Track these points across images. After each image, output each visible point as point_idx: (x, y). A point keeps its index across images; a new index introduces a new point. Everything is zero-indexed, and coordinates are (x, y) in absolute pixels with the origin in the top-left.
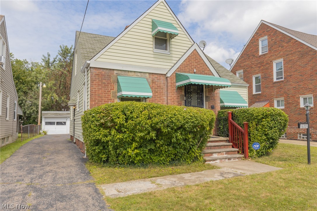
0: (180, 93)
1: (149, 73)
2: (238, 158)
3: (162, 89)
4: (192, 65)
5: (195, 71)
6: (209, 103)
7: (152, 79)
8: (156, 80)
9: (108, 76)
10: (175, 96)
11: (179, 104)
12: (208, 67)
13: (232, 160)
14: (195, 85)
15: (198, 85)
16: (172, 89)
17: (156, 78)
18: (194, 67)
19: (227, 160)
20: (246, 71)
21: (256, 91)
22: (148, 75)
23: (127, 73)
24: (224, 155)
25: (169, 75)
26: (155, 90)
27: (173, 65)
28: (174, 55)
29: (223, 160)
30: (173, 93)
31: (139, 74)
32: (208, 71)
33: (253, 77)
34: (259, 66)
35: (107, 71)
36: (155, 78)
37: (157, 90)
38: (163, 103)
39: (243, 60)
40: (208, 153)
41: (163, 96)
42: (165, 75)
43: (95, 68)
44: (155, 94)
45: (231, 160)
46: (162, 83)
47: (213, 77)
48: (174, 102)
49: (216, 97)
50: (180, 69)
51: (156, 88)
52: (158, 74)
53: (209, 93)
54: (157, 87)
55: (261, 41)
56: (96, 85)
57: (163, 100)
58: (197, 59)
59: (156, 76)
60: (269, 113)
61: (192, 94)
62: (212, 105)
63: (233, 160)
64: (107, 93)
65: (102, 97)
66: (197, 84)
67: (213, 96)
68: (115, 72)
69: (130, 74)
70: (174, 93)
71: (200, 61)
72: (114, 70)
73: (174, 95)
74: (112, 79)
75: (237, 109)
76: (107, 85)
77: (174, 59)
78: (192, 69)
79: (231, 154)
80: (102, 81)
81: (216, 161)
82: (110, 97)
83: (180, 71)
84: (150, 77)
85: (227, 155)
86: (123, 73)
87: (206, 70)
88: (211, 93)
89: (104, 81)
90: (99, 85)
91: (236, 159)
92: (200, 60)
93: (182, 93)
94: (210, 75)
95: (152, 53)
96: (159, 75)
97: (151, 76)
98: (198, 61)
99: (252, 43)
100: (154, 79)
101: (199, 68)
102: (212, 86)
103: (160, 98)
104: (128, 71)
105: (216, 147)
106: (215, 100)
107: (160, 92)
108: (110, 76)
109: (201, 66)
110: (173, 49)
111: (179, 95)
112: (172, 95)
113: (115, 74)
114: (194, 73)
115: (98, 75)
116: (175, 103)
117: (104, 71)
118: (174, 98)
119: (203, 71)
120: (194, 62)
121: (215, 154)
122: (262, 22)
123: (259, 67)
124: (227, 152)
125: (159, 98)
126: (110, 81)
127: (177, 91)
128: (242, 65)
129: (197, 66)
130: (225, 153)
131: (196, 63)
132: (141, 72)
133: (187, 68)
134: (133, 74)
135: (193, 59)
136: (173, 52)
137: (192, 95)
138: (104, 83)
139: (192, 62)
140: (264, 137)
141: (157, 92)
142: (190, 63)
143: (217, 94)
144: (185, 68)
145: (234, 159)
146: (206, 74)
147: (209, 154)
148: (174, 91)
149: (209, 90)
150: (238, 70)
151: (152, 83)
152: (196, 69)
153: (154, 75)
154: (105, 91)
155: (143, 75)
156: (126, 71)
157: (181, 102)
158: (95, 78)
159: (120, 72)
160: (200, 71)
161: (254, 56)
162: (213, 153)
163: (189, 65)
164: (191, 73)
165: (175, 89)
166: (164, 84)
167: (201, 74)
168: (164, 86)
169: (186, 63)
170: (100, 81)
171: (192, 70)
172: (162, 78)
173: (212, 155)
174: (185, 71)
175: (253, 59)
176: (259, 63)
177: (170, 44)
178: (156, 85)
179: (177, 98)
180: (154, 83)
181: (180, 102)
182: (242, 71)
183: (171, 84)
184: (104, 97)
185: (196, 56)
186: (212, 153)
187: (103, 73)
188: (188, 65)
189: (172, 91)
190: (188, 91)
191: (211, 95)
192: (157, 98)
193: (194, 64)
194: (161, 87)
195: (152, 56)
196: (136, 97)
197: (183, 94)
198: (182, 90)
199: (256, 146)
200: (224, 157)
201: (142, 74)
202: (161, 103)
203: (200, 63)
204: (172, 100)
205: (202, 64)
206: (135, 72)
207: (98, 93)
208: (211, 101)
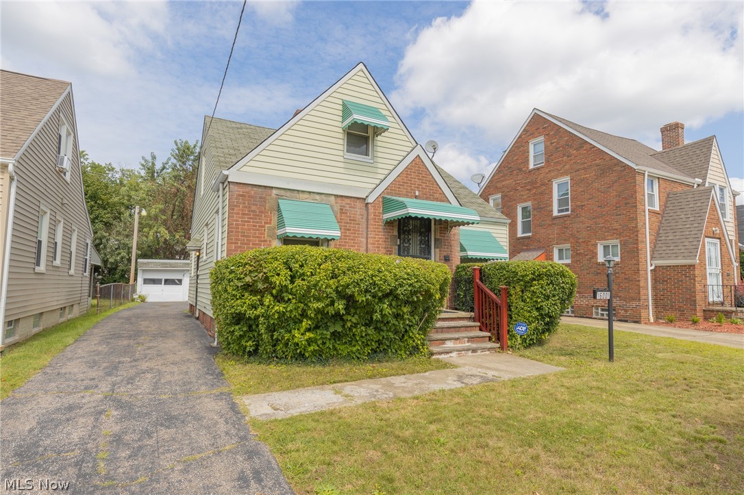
0: (390, 232)
1: (336, 196)
2: (489, 349)
3: (358, 224)
4: (412, 184)
5: (417, 193)
6: (440, 251)
8: (347, 207)
9: (260, 198)
10: (380, 238)
11: (388, 251)
12: (440, 188)
13: (479, 352)
14: (416, 218)
15: (422, 218)
16: (375, 225)
17: (348, 204)
18: (416, 187)
19: (470, 353)
20: (506, 196)
21: (523, 233)
22: (333, 198)
23: (295, 194)
24: (465, 343)
25: (370, 200)
26: (346, 226)
27: (378, 182)
28: (380, 165)
29: (464, 352)
30: (378, 232)
31: (317, 197)
32: (440, 194)
33: (518, 207)
34: (528, 187)
35: (260, 190)
36: (346, 204)
37: (350, 227)
38: (359, 250)
39: (502, 177)
40: (437, 340)
41: (359, 237)
42: (365, 199)
43: (237, 183)
44: (346, 233)
45: (477, 352)
46: (358, 213)
47: (449, 205)
48: (379, 247)
49: (453, 240)
50: (391, 190)
51: (347, 223)
52: (351, 197)
53: (440, 233)
54: (350, 220)
55: (533, 145)
56: (238, 214)
57: (360, 243)
58: (421, 174)
59: (348, 201)
60: (544, 270)
61: (410, 235)
62: (445, 254)
63: (481, 352)
64: (258, 230)
65: (249, 237)
66: (419, 217)
67: (447, 239)
68: (274, 192)
69: (301, 195)
70: (380, 232)
71: (426, 177)
72: (272, 187)
73: (379, 235)
74: (267, 204)
75: (489, 262)
76: (258, 215)
77: (380, 171)
78: (411, 189)
79: (478, 342)
80: (250, 207)
81: (451, 354)
82: (264, 237)
83: (391, 193)
84: (337, 203)
85: (469, 344)
86: (289, 194)
87: (437, 193)
88: (445, 234)
89: (253, 208)
90: (244, 214)
91: (485, 351)
92: (427, 175)
93: (393, 232)
94: (443, 201)
95: (341, 159)
96: (352, 199)
97: (339, 200)
98: (423, 177)
99: (518, 147)
100: (344, 206)
101: (424, 189)
102: (446, 221)
103: (355, 240)
104: (298, 191)
105: (452, 329)
106: (451, 246)
107: (354, 230)
108: (265, 198)
109: (427, 186)
110: (379, 155)
111: (388, 235)
112: (376, 235)
113: (273, 195)
114: (416, 197)
115: (242, 196)
116: (380, 250)
117: (255, 189)
118: (379, 241)
119: (430, 195)
120: (415, 178)
121: (449, 341)
122: (536, 111)
123: (528, 190)
124: (471, 339)
125: (352, 239)
126: (265, 209)
127: (384, 229)
128: (499, 185)
129: (421, 185)
130: (467, 339)
131: (418, 179)
132: (322, 194)
133: (404, 189)
134: (306, 196)
135: (415, 172)
136: (380, 160)
137: (410, 237)
138: (254, 211)
139: (411, 178)
140: (536, 313)
141: (348, 230)
142: (409, 180)
143: (454, 235)
144: (399, 188)
146: (437, 200)
147: (438, 342)
148: (379, 228)
149: (440, 228)
150: (492, 194)
151: (341, 213)
152: (419, 191)
153: (344, 198)
154: (254, 226)
155: (325, 198)
156: (294, 190)
157: (392, 248)
158: (237, 202)
159: (282, 192)
160: (427, 195)
161: (520, 170)
162: (446, 340)
163: (407, 183)
164: (411, 197)
165: (381, 225)
166: (362, 215)
167: (427, 199)
168: (362, 218)
169: (402, 179)
170: (246, 207)
171: (411, 193)
172: (359, 204)
173: (444, 344)
174: (400, 194)
175: (518, 175)
176: (529, 182)
177: (373, 145)
178: (347, 217)
179: (385, 242)
180: (344, 213)
181: (390, 248)
182: (499, 196)
183: (374, 215)
184: (253, 237)
185: (419, 167)
186: (443, 340)
187: (253, 192)
188: (404, 182)
189: (376, 228)
190: (405, 228)
191: (444, 237)
192: (349, 239)
193: (416, 182)
194: (355, 220)
195: (342, 165)
196: (311, 238)
197: (394, 234)
198: (393, 227)
199: (520, 329)
200: (465, 348)
201: (323, 196)
202: (356, 250)
203: (426, 180)
204: (375, 244)
205: (430, 181)
206: (310, 192)
207: (242, 229)
208: (444, 248)
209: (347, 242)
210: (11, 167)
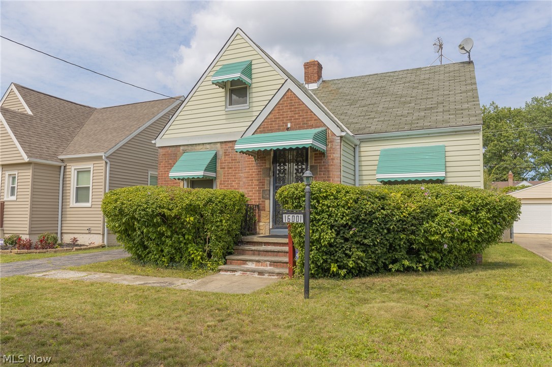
0: (262, 166)
1: (221, 143)
2: (278, 274)
3: (238, 162)
4: (284, 118)
5: (289, 125)
7: (225, 150)
8: (230, 150)
9: (174, 154)
10: (254, 172)
11: (260, 182)
12: (315, 115)
13: (266, 276)
14: (291, 149)
15: (297, 149)
16: (249, 161)
17: (231, 147)
18: (288, 120)
19: (256, 275)
22: (219, 145)
23: (194, 147)
26: (228, 165)
27: (249, 124)
28: (253, 109)
29: (248, 273)
30: (252, 167)
31: (208, 146)
32: (315, 120)
35: (174, 148)
36: (229, 147)
37: (231, 165)
38: (239, 183)
41: (239, 173)
43: (162, 147)
45: (264, 275)
48: (252, 180)
49: (332, 165)
50: (264, 128)
51: (230, 163)
52: (232, 141)
53: (315, 160)
54: (232, 160)
56: (162, 166)
57: (240, 178)
58: (293, 105)
59: (230, 145)
61: (286, 165)
63: (268, 275)
66: (294, 147)
67: (324, 165)
68: (181, 148)
69: (198, 147)
70: (253, 166)
71: (299, 108)
72: (180, 145)
73: (252, 169)
77: (254, 114)
78: (284, 123)
80: (168, 162)
82: (176, 181)
83: (264, 130)
84: (222, 148)
85: (272, 268)
86: (190, 148)
87: (311, 120)
88: (322, 160)
89: (170, 161)
90: (165, 167)
91: (274, 276)
92: (300, 105)
93: (265, 166)
95: (224, 112)
96: (234, 143)
97: (224, 146)
98: (296, 108)
100: (227, 150)
101: (297, 119)
103: (235, 176)
104: (196, 144)
106: (328, 171)
107: (235, 168)
108: (176, 154)
109: (300, 116)
111: (261, 169)
112: (250, 169)
113: (181, 151)
114: (288, 129)
115: (164, 155)
116: (253, 183)
117: (171, 149)
118: (252, 175)
119: (304, 124)
120: (287, 112)
121: (251, 262)
124: (273, 263)
125: (233, 176)
127: (257, 164)
129: (293, 117)
131: (291, 111)
132: (211, 143)
133: (276, 124)
134: (201, 147)
135: (287, 106)
136: (254, 104)
137: (286, 167)
138: (170, 164)
139: (284, 112)
141: (230, 168)
142: (281, 115)
143: (333, 159)
144: (271, 124)
145: (270, 276)
146: (312, 127)
148: (253, 164)
149: (315, 154)
151: (225, 155)
152: (291, 123)
153: (227, 143)
155: (213, 146)
156: (194, 144)
158: (162, 159)
159: (186, 148)
160: (300, 124)
162: (247, 261)
163: (280, 118)
164: (283, 131)
165: (254, 161)
167: (300, 128)
169: (274, 116)
170: (166, 162)
171: (283, 126)
173: (244, 264)
174: (271, 130)
177: (250, 93)
179: (258, 174)
180: (227, 155)
181: (263, 180)
185: (290, 100)
187: (170, 151)
188: (276, 118)
189: (250, 164)
190: (281, 160)
191: (320, 163)
193: (288, 114)
195: (224, 117)
196: (198, 178)
197: (267, 166)
198: (265, 160)
202: (237, 183)
203: (299, 111)
204: (249, 177)
205: (303, 110)
206: (203, 144)
207: (164, 176)
208: (320, 174)
209: (229, 178)
210: (103, 157)
